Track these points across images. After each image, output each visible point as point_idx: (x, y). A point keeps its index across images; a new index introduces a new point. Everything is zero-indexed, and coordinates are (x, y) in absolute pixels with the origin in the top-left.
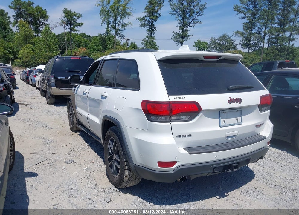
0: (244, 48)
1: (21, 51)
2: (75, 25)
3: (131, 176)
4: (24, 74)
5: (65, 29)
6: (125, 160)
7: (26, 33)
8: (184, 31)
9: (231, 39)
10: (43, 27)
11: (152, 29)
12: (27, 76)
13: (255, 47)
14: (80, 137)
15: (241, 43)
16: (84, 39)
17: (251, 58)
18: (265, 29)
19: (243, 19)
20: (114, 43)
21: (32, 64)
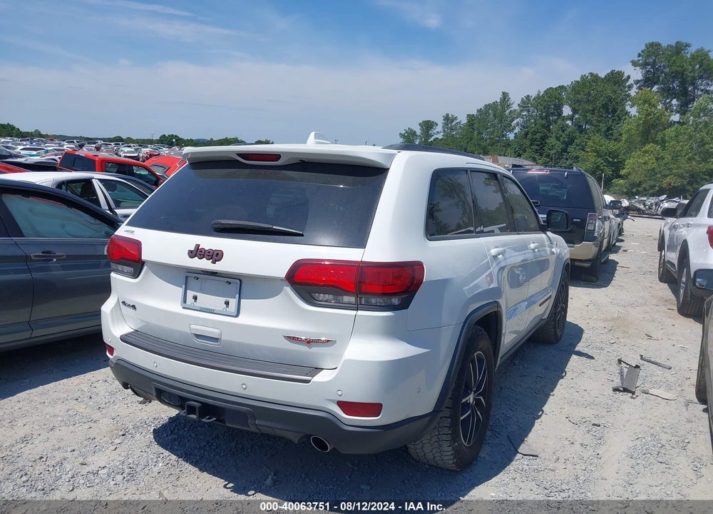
1: (630, 161)
7: (649, 118)
21: (645, 189)
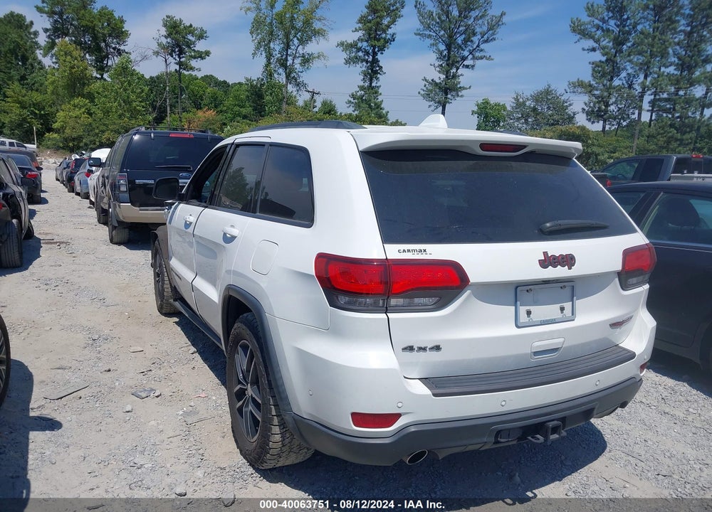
0: (592, 120)
1: (61, 114)
2: (191, 56)
3: (287, 441)
4: (65, 168)
5: (167, 65)
6: (272, 402)
7: (73, 70)
8: (451, 77)
9: (563, 98)
10: (115, 57)
11: (373, 71)
12: (71, 173)
13: (620, 119)
14: (179, 329)
15: (587, 109)
16: (211, 89)
17: (610, 144)
18: (646, 77)
19: (593, 52)
20: (281, 101)
21: (86, 145)
